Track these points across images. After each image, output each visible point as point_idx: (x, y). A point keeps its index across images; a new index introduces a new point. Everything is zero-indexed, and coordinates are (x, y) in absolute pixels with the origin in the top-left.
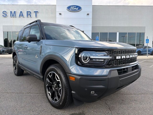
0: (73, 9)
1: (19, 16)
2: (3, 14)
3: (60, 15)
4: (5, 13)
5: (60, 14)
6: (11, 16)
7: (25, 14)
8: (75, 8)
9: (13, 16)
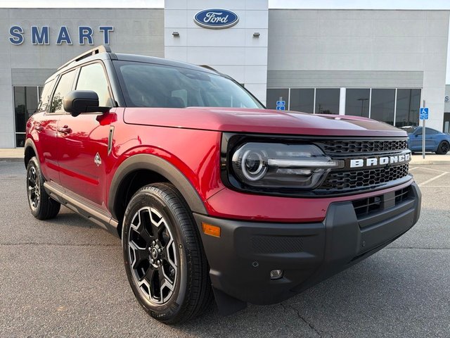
0: (212, 21)
1: (59, 42)
2: (13, 37)
3: (176, 39)
4: (19, 33)
5: (176, 35)
6: (34, 42)
7: (75, 36)
8: (219, 19)
9: (40, 41)
